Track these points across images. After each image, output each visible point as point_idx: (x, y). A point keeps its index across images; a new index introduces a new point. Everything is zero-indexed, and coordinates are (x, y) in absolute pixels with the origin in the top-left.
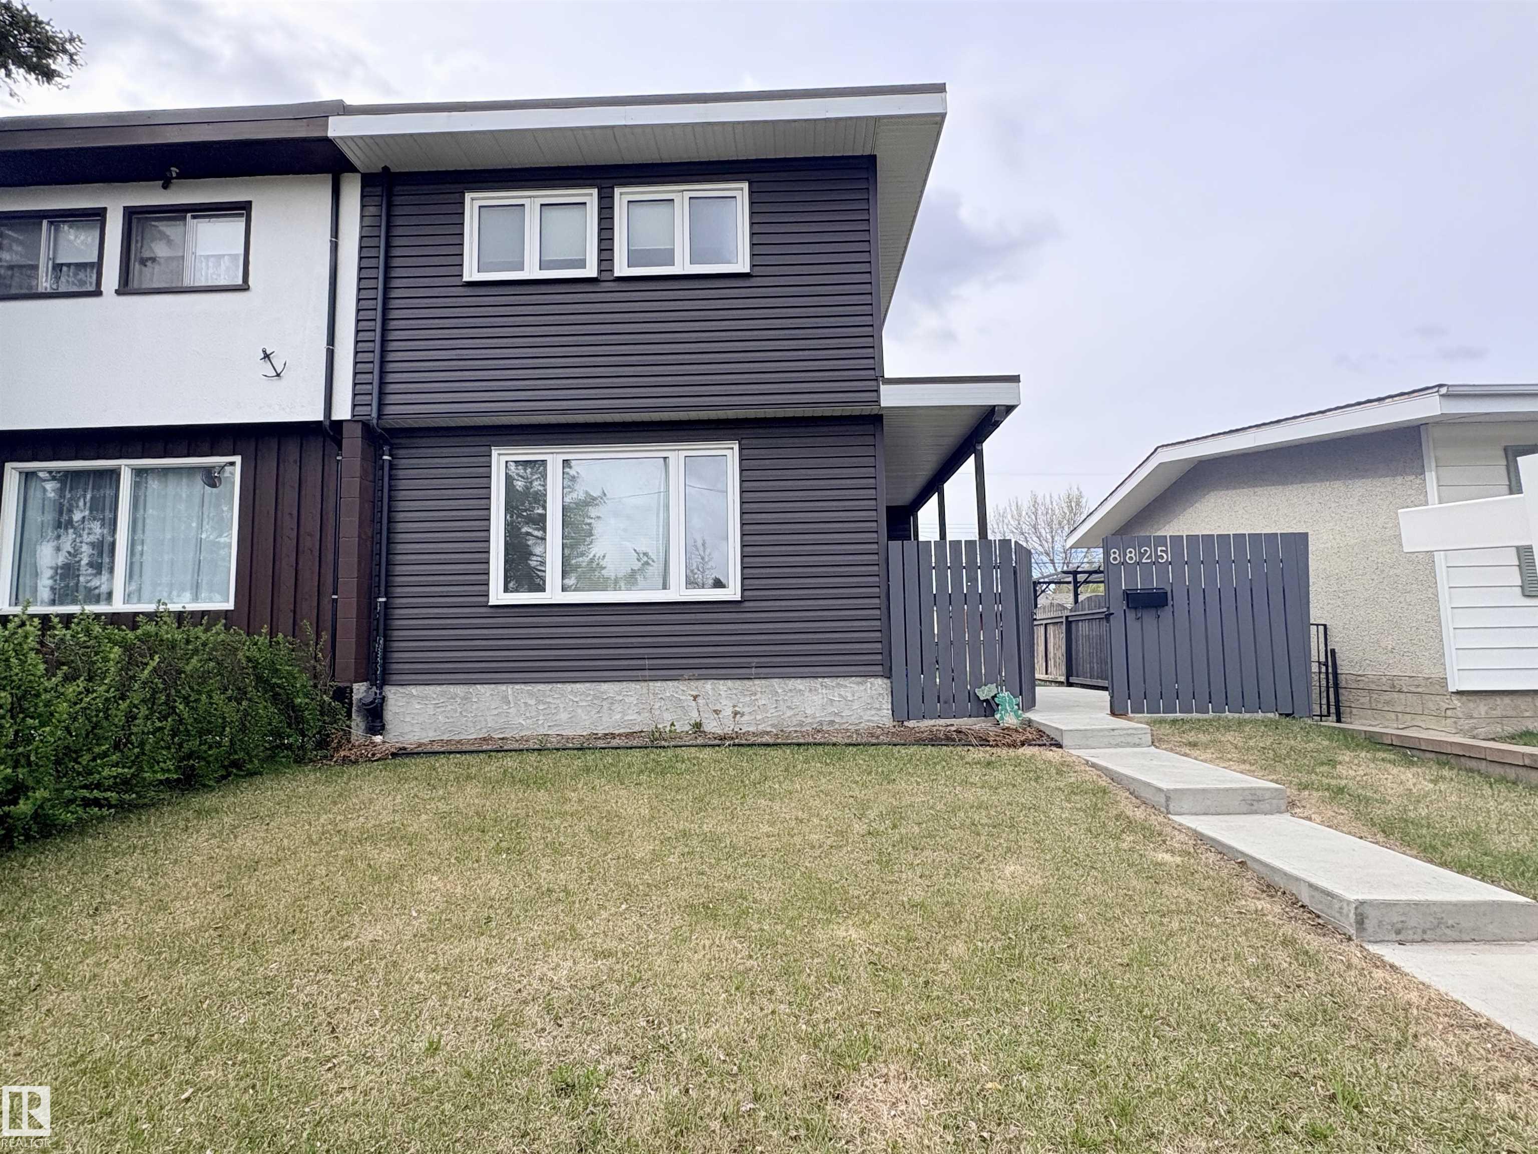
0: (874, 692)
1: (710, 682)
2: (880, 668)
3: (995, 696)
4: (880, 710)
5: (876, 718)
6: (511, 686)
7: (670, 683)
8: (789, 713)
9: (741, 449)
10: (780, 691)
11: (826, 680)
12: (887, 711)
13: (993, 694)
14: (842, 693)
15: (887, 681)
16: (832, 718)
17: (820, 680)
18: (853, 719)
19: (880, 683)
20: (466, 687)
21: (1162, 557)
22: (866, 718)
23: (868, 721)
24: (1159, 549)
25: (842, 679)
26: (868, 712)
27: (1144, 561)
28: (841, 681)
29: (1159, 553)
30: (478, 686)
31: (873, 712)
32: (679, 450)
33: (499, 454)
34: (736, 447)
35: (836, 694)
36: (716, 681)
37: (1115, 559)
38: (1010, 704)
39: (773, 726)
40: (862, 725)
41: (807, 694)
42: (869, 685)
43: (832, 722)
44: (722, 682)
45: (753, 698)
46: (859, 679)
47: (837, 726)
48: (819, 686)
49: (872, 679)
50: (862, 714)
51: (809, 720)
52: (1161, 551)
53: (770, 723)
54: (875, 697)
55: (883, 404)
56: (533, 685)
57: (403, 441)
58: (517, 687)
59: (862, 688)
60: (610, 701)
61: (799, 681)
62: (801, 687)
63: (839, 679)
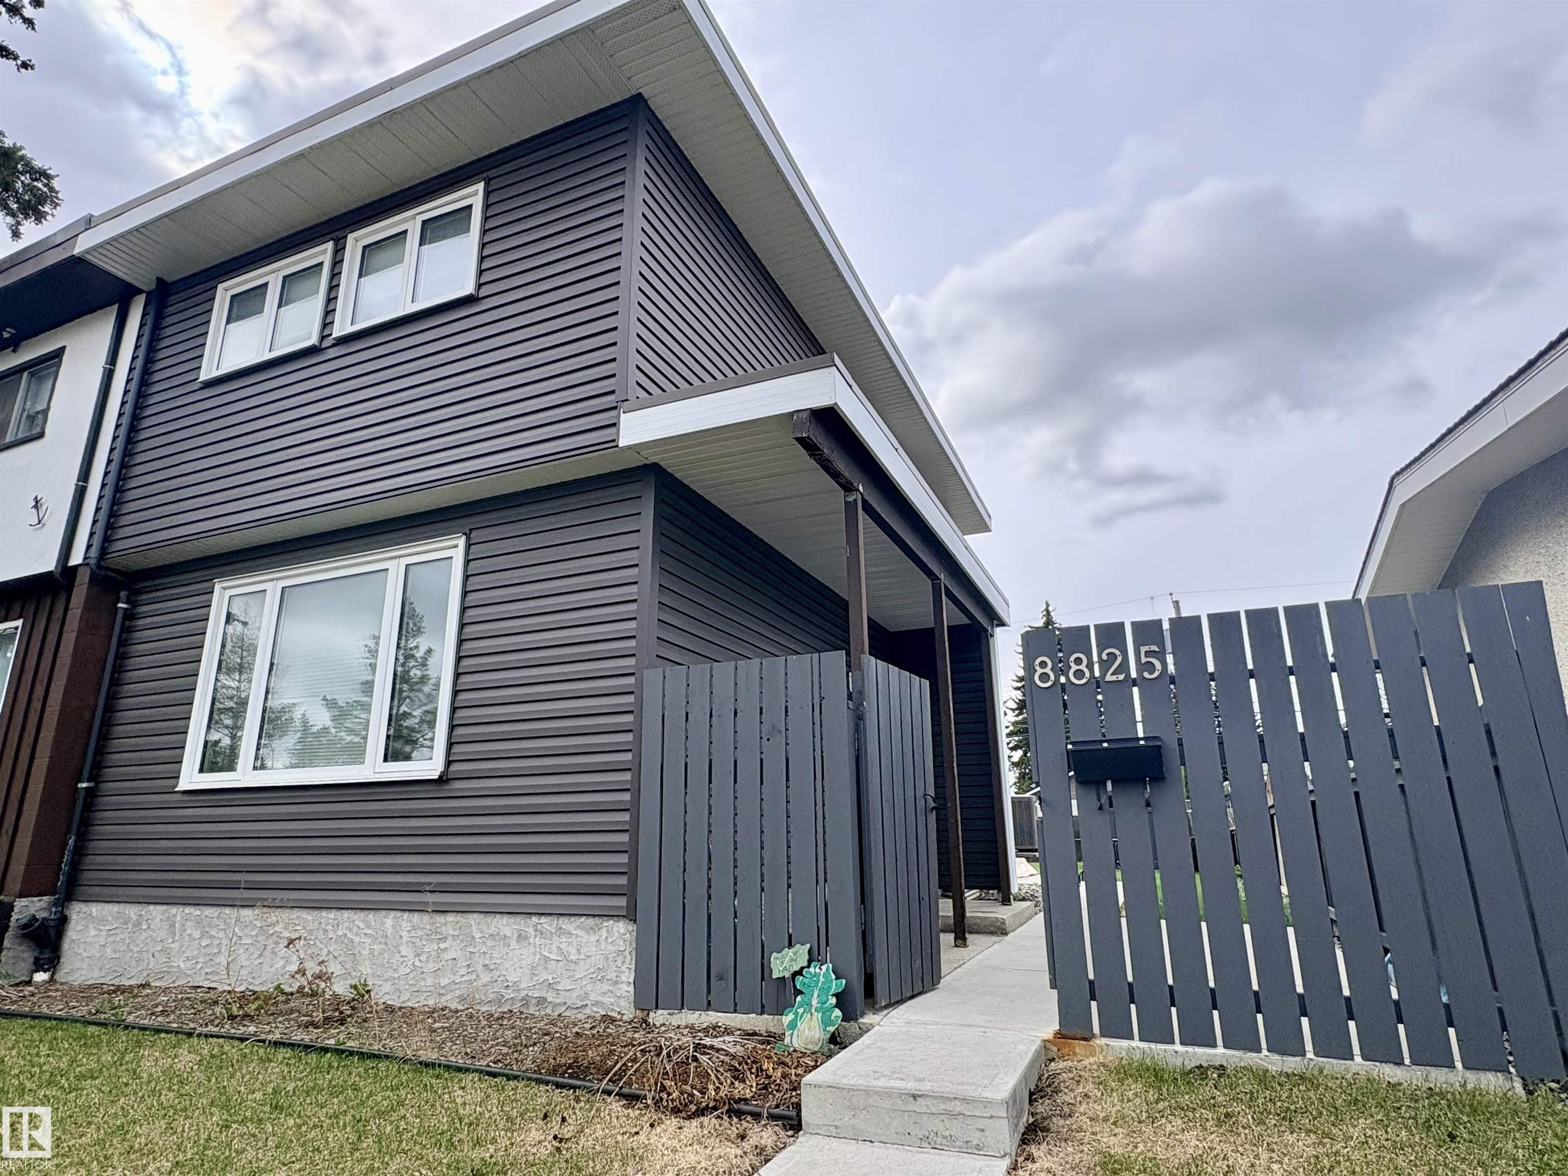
0: (610, 947)
1: (392, 914)
2: (622, 902)
3: (799, 973)
4: (616, 983)
5: (607, 1000)
6: (181, 908)
7: (346, 914)
8: (485, 978)
9: (469, 546)
10: (478, 935)
11: (543, 920)
12: (627, 989)
13: (796, 968)
14: (563, 946)
15: (632, 927)
16: (543, 994)
17: (535, 919)
18: (573, 999)
19: (622, 931)
20: (140, 907)
21: (1151, 667)
22: (593, 997)
23: (596, 1003)
24: (1143, 649)
25: (566, 919)
26: (598, 985)
27: (1109, 678)
28: (565, 923)
29: (1144, 660)
30: (152, 907)
31: (605, 987)
32: (400, 557)
33: (225, 588)
34: (462, 542)
35: (554, 948)
36: (399, 914)
37: (1044, 677)
38: (824, 990)
39: (462, 999)
40: (587, 1011)
41: (513, 943)
42: (604, 932)
43: (542, 1001)
44: (406, 915)
45: (442, 946)
46: (590, 921)
47: (549, 1011)
48: (531, 930)
49: (611, 922)
50: (589, 988)
51: (509, 994)
52: (1148, 654)
53: (458, 993)
54: (611, 957)
55: (622, 443)
56: (202, 908)
57: (147, 584)
58: (187, 910)
59: (593, 938)
60: (275, 938)
61: (505, 919)
62: (507, 931)
63: (562, 919)
